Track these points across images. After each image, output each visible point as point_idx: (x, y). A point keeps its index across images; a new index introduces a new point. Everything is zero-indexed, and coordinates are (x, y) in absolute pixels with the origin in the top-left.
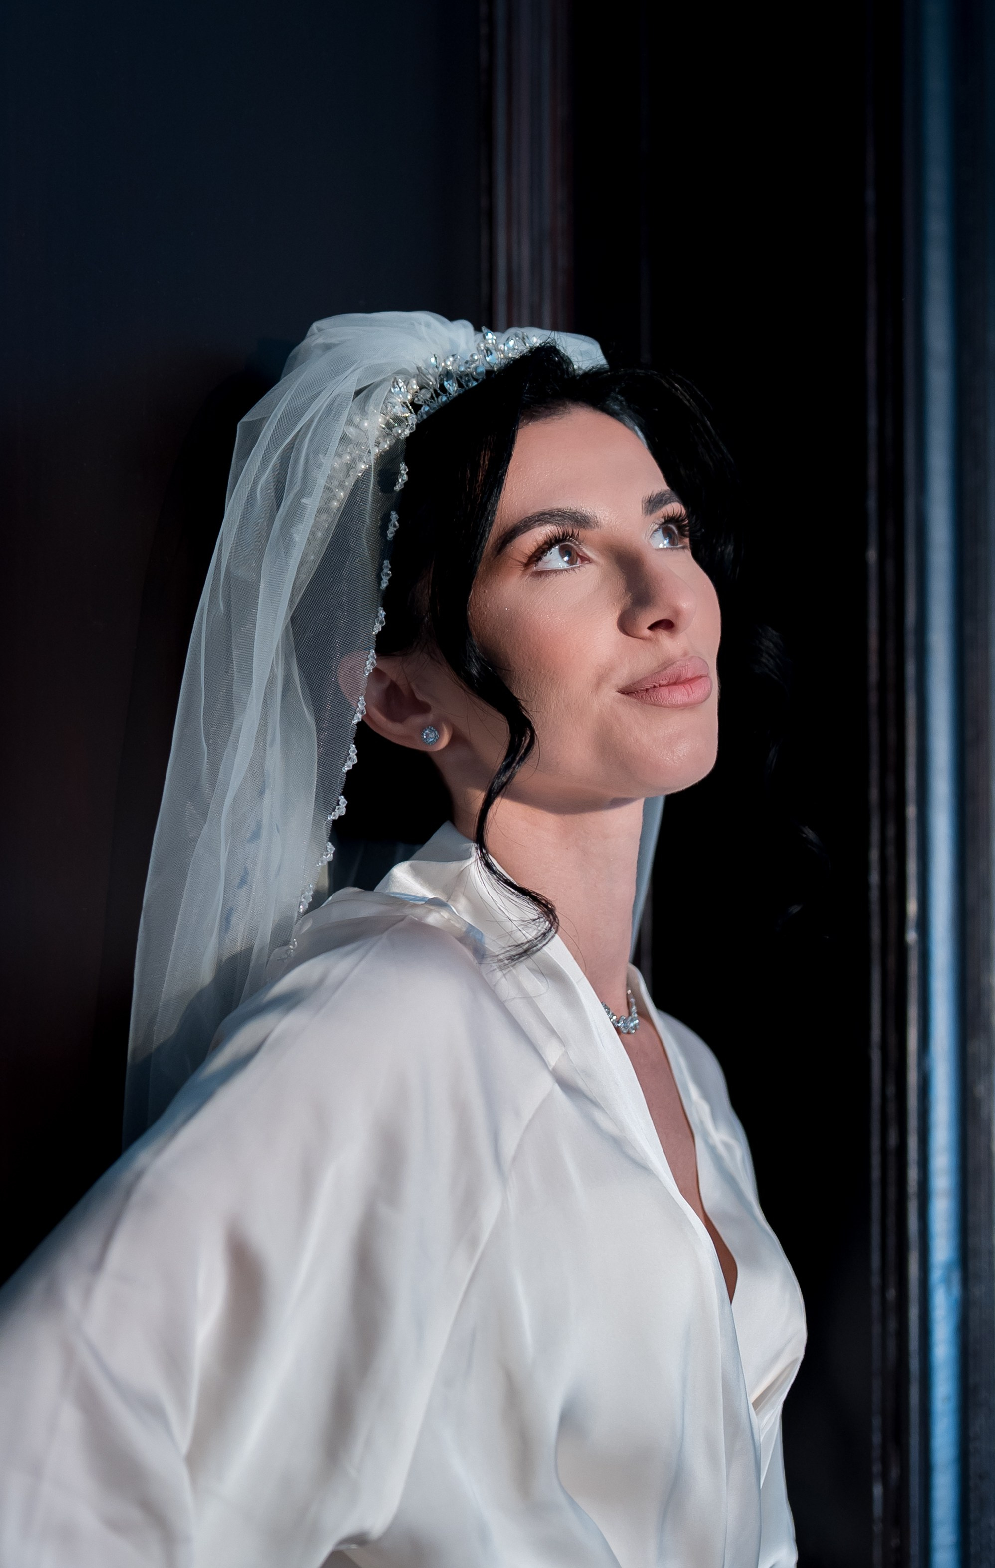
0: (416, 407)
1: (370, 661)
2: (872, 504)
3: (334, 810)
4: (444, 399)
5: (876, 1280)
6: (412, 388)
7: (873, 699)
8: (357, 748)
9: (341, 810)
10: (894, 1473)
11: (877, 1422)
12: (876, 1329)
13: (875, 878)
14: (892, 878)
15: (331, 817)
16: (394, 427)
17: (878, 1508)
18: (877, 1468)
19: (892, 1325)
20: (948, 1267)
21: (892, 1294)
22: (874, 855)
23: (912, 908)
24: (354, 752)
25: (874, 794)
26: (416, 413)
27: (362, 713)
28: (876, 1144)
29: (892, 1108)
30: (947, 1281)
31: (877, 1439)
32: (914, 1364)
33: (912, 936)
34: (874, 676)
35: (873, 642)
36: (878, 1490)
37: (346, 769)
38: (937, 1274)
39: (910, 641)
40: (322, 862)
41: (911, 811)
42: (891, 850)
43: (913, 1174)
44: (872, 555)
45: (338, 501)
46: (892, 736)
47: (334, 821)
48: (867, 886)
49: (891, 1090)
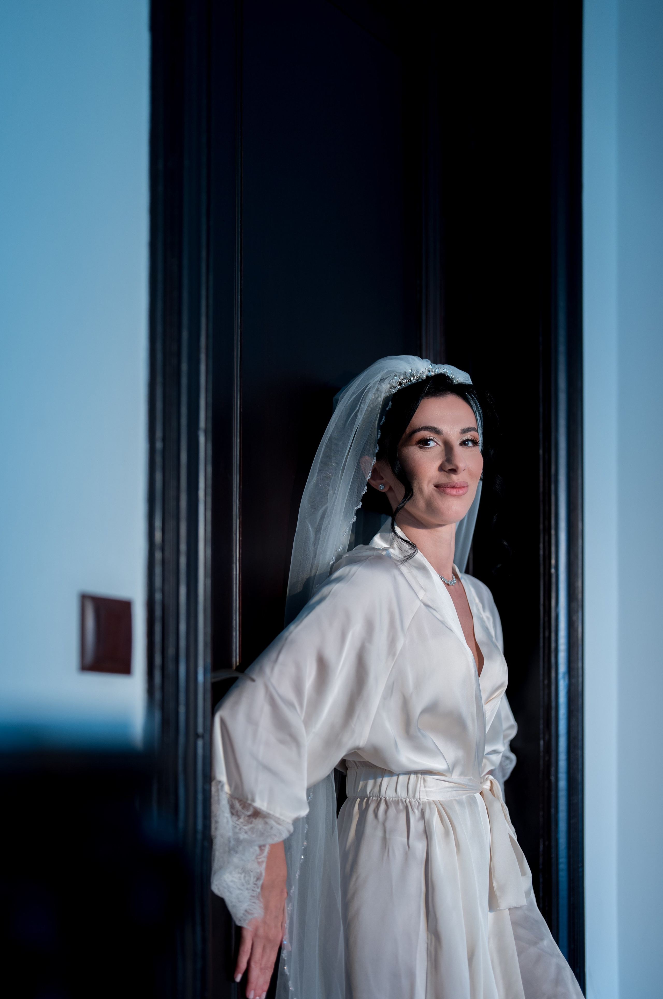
0: (400, 384)
1: (374, 461)
2: (541, 436)
3: (357, 506)
4: (410, 383)
5: (541, 678)
6: (401, 378)
7: (541, 497)
8: (367, 487)
9: (360, 506)
10: (547, 737)
11: (541, 722)
12: (541, 693)
13: (541, 552)
14: (547, 552)
15: (356, 508)
16: (392, 389)
17: (542, 748)
18: (541, 736)
19: (546, 691)
20: (564, 674)
21: (546, 682)
22: (541, 546)
23: (553, 562)
24: (366, 488)
25: (541, 527)
26: (400, 386)
27: (370, 476)
28: (541, 635)
29: (547, 624)
30: (564, 678)
31: (541, 727)
32: (553, 704)
33: (553, 571)
34: (541, 490)
35: (541, 479)
36: (542, 743)
37: (363, 493)
38: (561, 676)
39: (553, 479)
40: (352, 521)
41: (553, 532)
42: (547, 544)
43: (553, 645)
44: (541, 452)
45: (371, 408)
46: (547, 508)
47: (357, 509)
48: (539, 555)
49: (546, 619)
